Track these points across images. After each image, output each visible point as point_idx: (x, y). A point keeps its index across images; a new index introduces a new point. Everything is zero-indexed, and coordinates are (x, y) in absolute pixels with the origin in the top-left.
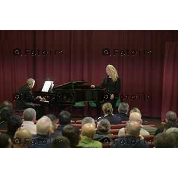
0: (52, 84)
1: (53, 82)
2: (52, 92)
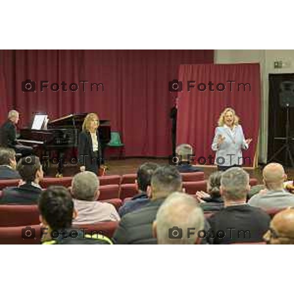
0: (46, 118)
1: (47, 116)
2: (46, 129)
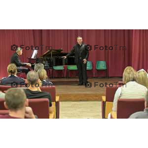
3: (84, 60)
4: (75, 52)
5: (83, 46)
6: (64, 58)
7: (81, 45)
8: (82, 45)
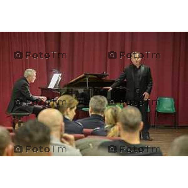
0: (60, 77)
3: (145, 95)
4: (127, 79)
5: (143, 68)
6: (108, 89)
7: (138, 67)
8: (140, 67)
